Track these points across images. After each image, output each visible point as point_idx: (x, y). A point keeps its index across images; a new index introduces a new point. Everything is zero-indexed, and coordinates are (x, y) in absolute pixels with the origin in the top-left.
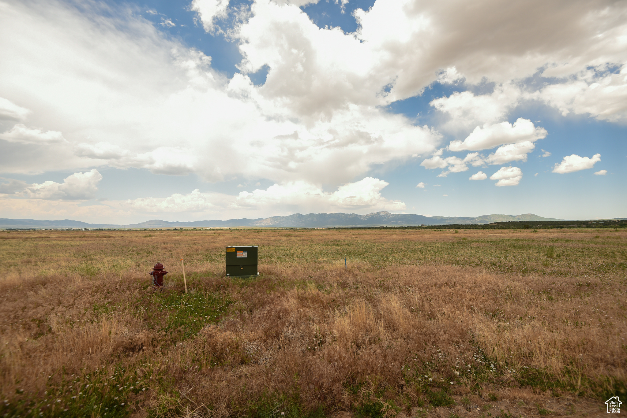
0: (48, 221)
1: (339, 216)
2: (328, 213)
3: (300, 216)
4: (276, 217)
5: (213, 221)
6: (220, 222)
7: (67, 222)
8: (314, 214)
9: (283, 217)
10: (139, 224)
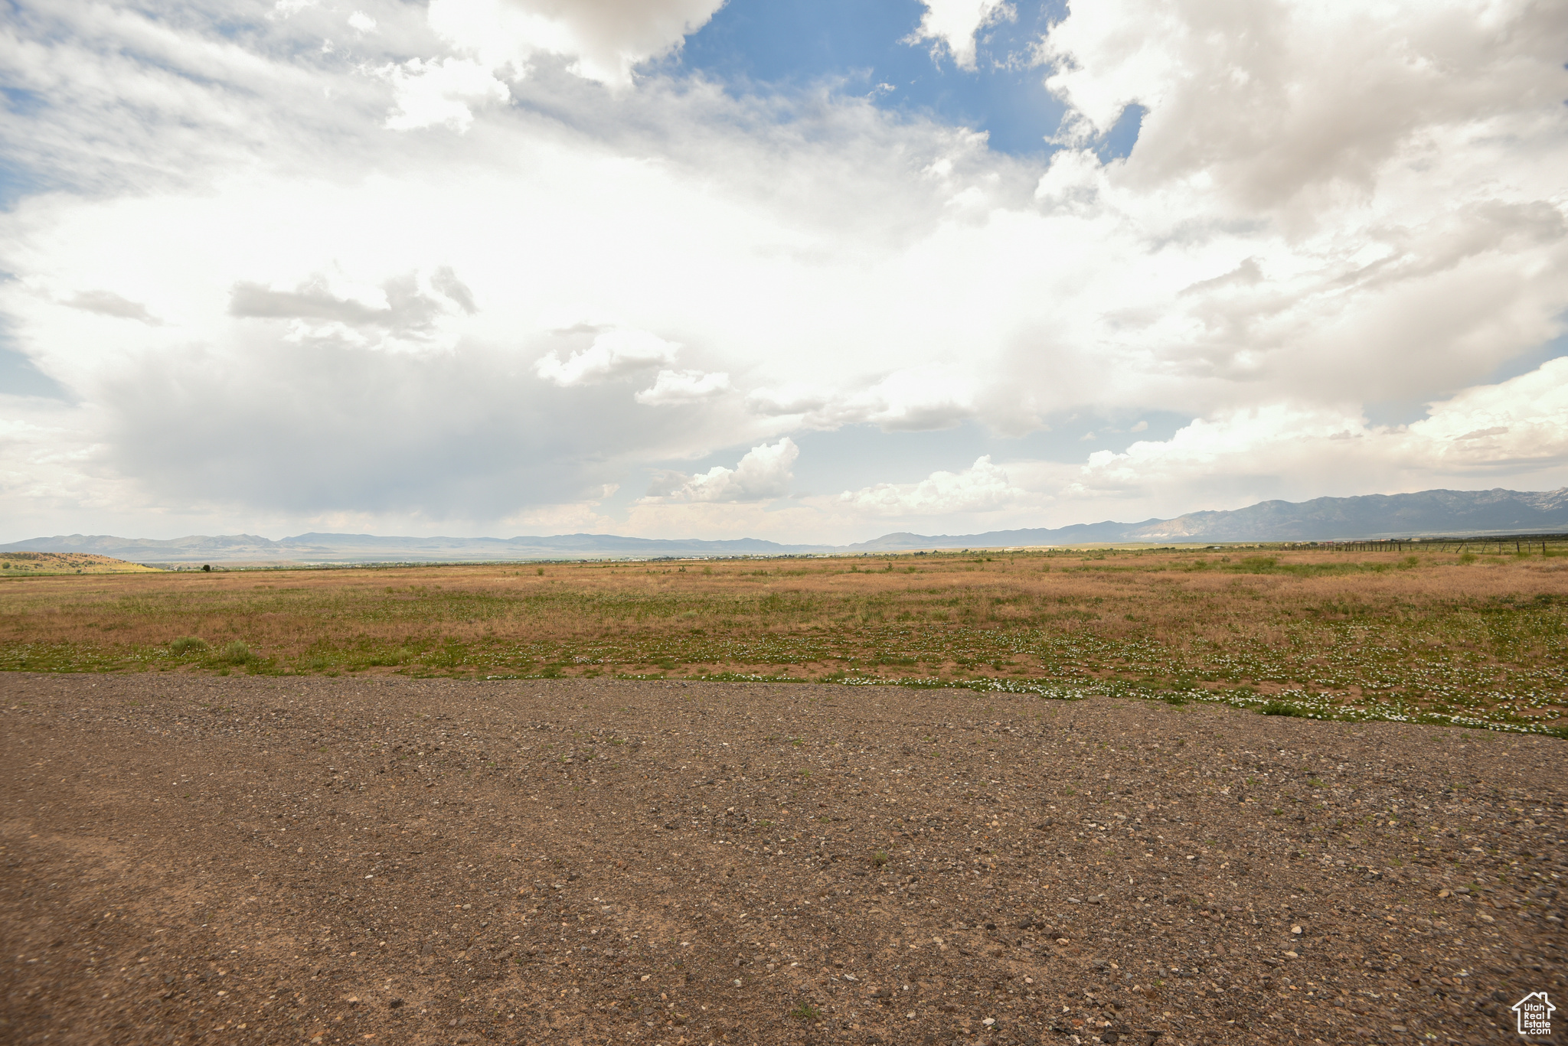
0: (720, 542)
1: (1433, 503)
2: (1389, 493)
3: (1281, 507)
4: (1203, 514)
5: (1025, 530)
6: (1042, 533)
7: (747, 542)
8: (1333, 500)
9: (1225, 514)
10: (868, 543)
